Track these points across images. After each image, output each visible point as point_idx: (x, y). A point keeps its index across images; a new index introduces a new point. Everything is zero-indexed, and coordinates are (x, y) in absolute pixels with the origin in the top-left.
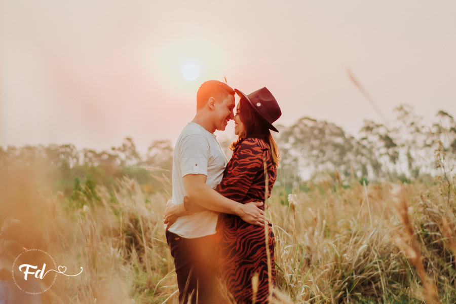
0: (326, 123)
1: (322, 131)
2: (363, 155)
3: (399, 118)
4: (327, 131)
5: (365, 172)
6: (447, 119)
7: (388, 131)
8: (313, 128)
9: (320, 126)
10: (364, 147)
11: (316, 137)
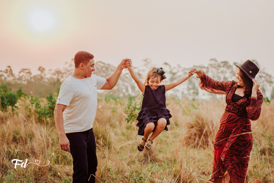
0: (109, 65)
1: (107, 69)
2: (126, 82)
3: (145, 65)
4: (110, 69)
5: (127, 90)
6: (168, 66)
7: (139, 71)
8: (102, 67)
9: (107, 66)
10: (127, 78)
11: (104, 72)
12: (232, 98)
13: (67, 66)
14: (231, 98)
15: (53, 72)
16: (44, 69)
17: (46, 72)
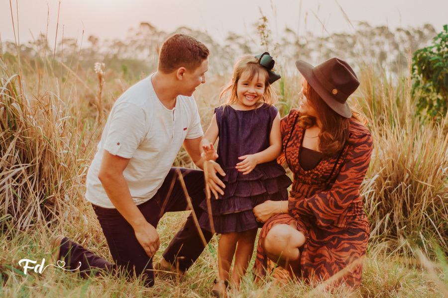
2: (226, 59)
6: (291, 35)
7: (247, 42)
10: (227, 53)
12: (299, 162)
13: (133, 34)
14: (297, 161)
15: (111, 43)
16: (96, 39)
17: (100, 43)
